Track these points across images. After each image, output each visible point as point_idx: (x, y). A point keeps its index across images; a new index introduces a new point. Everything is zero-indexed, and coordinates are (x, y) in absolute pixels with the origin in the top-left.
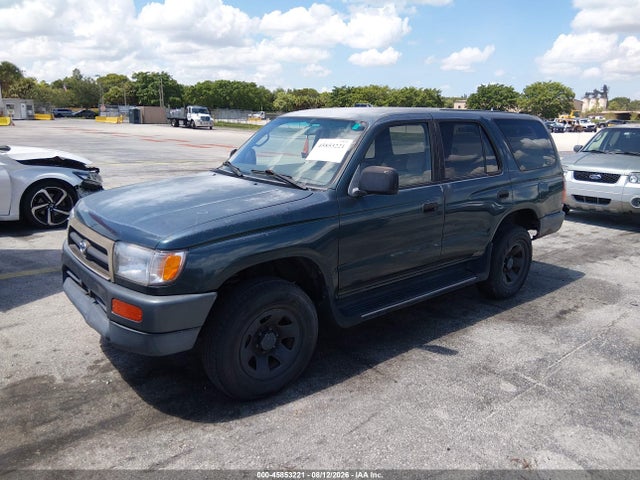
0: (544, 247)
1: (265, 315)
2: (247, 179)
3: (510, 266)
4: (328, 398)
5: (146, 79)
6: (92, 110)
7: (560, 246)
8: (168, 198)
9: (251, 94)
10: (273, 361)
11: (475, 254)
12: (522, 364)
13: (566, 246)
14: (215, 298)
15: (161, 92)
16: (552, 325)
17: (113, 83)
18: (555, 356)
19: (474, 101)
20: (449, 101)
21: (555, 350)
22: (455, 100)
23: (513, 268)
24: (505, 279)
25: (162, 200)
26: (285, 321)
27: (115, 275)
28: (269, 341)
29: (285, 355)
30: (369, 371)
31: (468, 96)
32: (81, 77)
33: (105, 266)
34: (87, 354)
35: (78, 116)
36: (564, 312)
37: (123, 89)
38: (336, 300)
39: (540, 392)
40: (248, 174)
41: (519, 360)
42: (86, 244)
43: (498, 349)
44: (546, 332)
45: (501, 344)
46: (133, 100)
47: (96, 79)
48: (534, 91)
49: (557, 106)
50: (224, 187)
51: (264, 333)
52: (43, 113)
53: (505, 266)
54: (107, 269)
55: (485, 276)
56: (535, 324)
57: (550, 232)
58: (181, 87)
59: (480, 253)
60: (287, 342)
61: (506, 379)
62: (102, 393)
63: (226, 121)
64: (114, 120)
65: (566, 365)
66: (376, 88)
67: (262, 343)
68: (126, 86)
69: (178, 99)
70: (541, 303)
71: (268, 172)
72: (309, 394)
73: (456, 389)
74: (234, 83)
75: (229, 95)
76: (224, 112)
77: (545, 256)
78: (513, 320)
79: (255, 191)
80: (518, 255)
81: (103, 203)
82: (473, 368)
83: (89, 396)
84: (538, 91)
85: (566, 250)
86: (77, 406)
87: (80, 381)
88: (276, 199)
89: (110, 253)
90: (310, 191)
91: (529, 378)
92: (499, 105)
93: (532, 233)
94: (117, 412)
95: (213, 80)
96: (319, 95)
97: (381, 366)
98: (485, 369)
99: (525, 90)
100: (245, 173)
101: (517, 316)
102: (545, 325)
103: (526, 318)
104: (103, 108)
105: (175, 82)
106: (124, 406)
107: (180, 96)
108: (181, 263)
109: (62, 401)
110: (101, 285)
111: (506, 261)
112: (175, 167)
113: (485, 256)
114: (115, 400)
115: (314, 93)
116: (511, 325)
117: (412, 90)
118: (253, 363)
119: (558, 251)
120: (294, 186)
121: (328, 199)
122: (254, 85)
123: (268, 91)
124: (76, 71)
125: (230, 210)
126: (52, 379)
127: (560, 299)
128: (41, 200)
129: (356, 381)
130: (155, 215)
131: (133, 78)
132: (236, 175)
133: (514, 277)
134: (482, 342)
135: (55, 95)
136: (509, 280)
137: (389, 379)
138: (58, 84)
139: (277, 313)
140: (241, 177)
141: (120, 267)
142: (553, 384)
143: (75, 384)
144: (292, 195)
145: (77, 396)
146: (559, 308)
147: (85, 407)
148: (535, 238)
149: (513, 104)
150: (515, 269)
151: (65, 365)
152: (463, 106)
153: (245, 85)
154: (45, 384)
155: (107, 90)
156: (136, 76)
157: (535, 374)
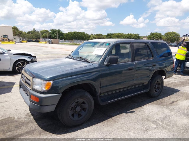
0: (168, 81)
1: (77, 101)
2: (75, 60)
3: (156, 87)
4: (96, 127)
5: (54, 31)
6: (38, 40)
7: (174, 81)
8: (50, 65)
9: (83, 36)
10: (79, 115)
11: (145, 83)
12: (159, 118)
13: (175, 81)
14: (61, 95)
15: (58, 35)
16: (169, 106)
17: (44, 32)
18: (169, 116)
19: (149, 37)
20: (142, 37)
21: (170, 114)
22: (144, 37)
23: (157, 88)
24: (155, 91)
25: (48, 66)
26: (83, 103)
27: (32, 88)
28: (78, 109)
29: (83, 113)
30: (110, 119)
31: (148, 36)
32: (35, 31)
33: (30, 85)
34: (26, 111)
35: (34, 41)
36: (173, 102)
37: (47, 34)
38: (100, 97)
39: (164, 127)
40: (75, 58)
41: (158, 117)
42: (25, 78)
43: (151, 113)
44: (167, 108)
45: (152, 112)
46: (50, 37)
47: (39, 31)
48: (167, 34)
49: (174, 39)
50: (67, 62)
51: (77, 106)
52: (24, 40)
53: (155, 87)
54: (30, 86)
55: (148, 90)
56: (164, 105)
57: (169, 77)
58: (63, 33)
59: (147, 83)
60: (84, 109)
61: (153, 123)
62: (28, 123)
63: (76, 43)
64: (44, 43)
65: (173, 119)
66: (120, 34)
67: (76, 109)
68: (48, 33)
69: (62, 37)
70: (166, 99)
71: (81, 58)
72: (90, 126)
73: (137, 126)
74: (79, 32)
75: (77, 36)
76: (76, 41)
77: (169, 84)
78: (157, 104)
79: (76, 63)
80: (159, 84)
81: (32, 66)
82: (143, 119)
83: (24, 124)
84: (169, 34)
85: (175, 82)
86: (20, 127)
87: (22, 119)
88: (82, 66)
89: (31, 81)
90: (93, 64)
91: (160, 123)
92: (157, 38)
93: (164, 77)
94: (32, 129)
95: (73, 32)
96: (103, 36)
97: (114, 118)
98: (147, 119)
99: (165, 34)
100: (74, 58)
101: (158, 103)
102: (167, 106)
103: (161, 104)
104: (41, 39)
105: (62, 32)
106: (34, 127)
107: (63, 36)
108: (51, 84)
109: (16, 125)
110: (28, 91)
111: (155, 85)
112: (60, 56)
113: (148, 84)
114: (32, 125)
115: (101, 35)
116: (156, 106)
117: (131, 34)
118: (73, 115)
119: (172, 83)
120: (88, 62)
121: (98, 66)
122: (84, 33)
123: (88, 35)
124: (34, 29)
125: (67, 69)
126: (14, 118)
127: (172, 97)
128: (19, 65)
129: (105, 122)
130: (45, 70)
131: (50, 31)
132: (72, 59)
133: (158, 91)
134: (146, 111)
135: (28, 36)
136: (156, 91)
137: (116, 122)
138: (29, 33)
139: (81, 100)
140: (73, 59)
141: (34, 85)
142: (168, 125)
143: (20, 120)
144: (87, 64)
145: (21, 123)
146: (172, 101)
147: (22, 127)
148: (164, 79)
149: (161, 38)
150: (158, 88)
151: (19, 114)
152: (146, 39)
153: (81, 33)
154: (12, 120)
155: (42, 34)
156: (51, 30)
157: (162, 122)
